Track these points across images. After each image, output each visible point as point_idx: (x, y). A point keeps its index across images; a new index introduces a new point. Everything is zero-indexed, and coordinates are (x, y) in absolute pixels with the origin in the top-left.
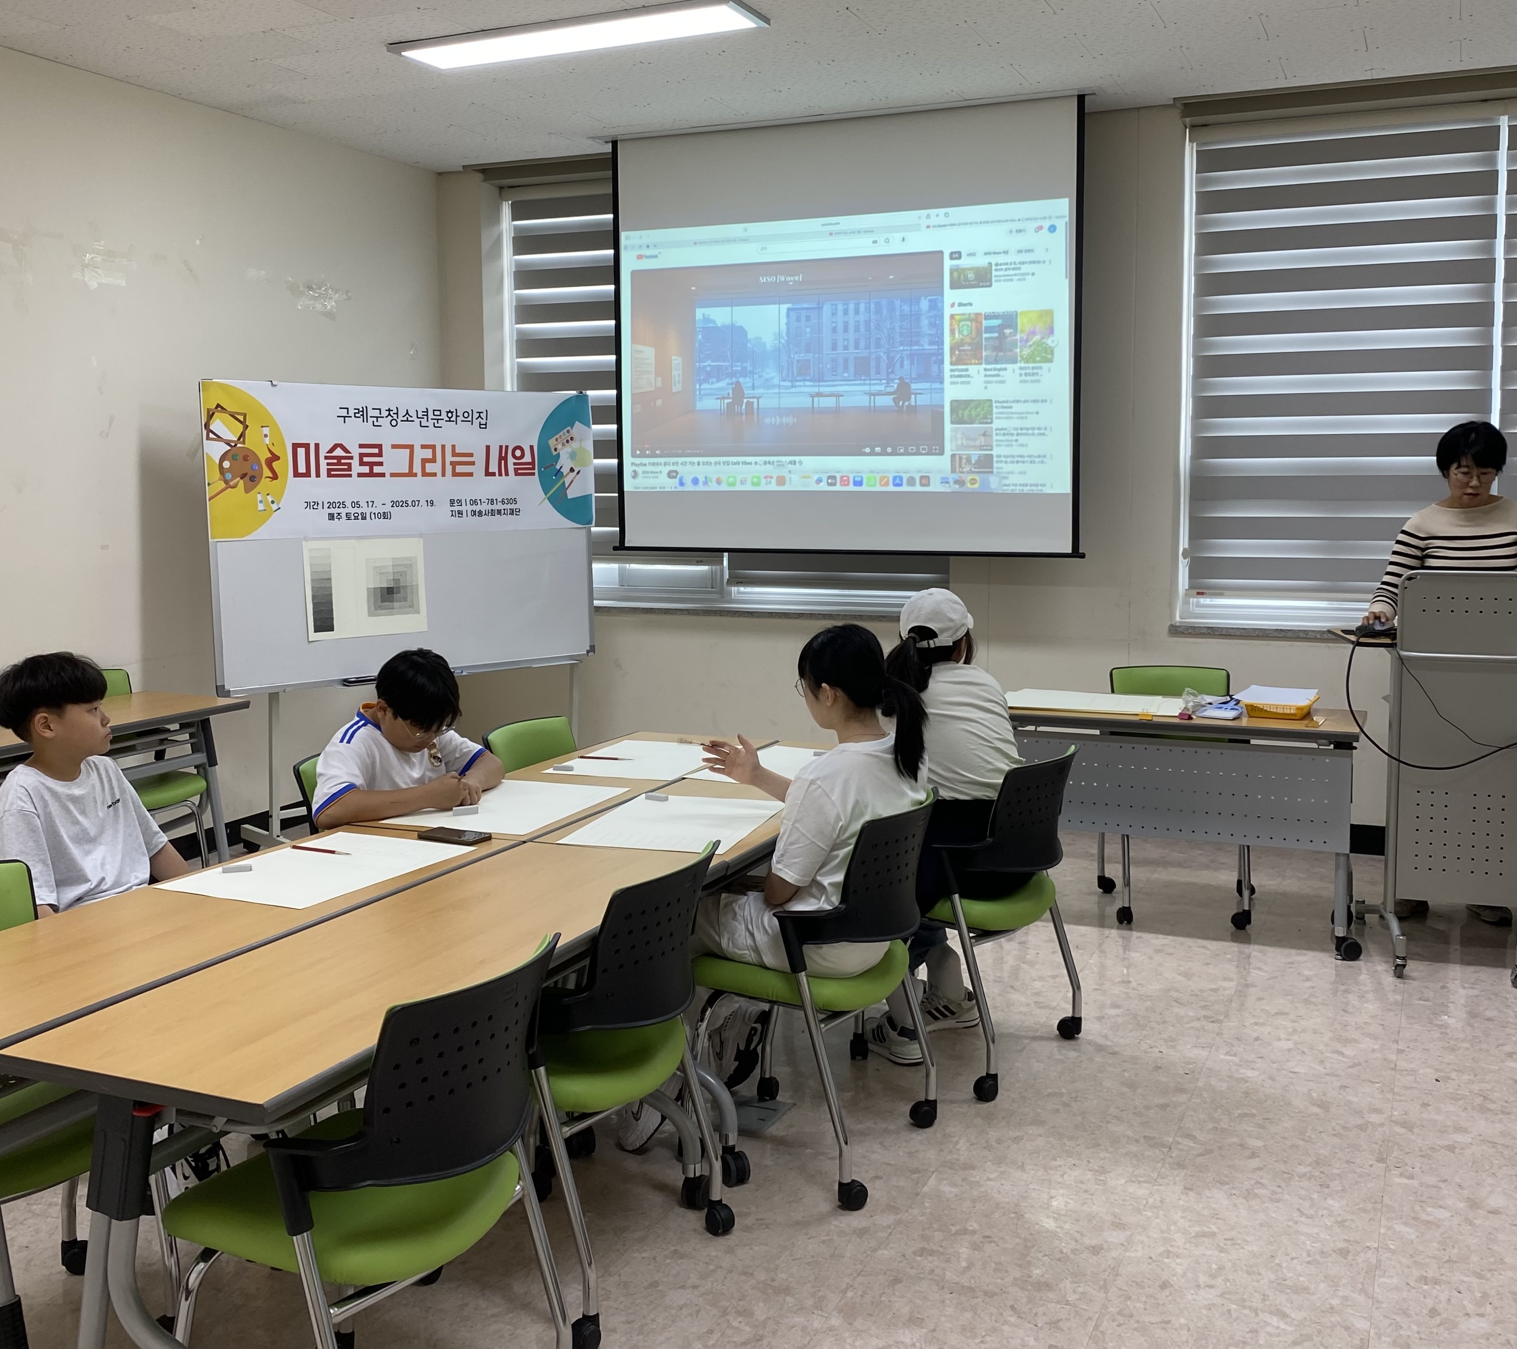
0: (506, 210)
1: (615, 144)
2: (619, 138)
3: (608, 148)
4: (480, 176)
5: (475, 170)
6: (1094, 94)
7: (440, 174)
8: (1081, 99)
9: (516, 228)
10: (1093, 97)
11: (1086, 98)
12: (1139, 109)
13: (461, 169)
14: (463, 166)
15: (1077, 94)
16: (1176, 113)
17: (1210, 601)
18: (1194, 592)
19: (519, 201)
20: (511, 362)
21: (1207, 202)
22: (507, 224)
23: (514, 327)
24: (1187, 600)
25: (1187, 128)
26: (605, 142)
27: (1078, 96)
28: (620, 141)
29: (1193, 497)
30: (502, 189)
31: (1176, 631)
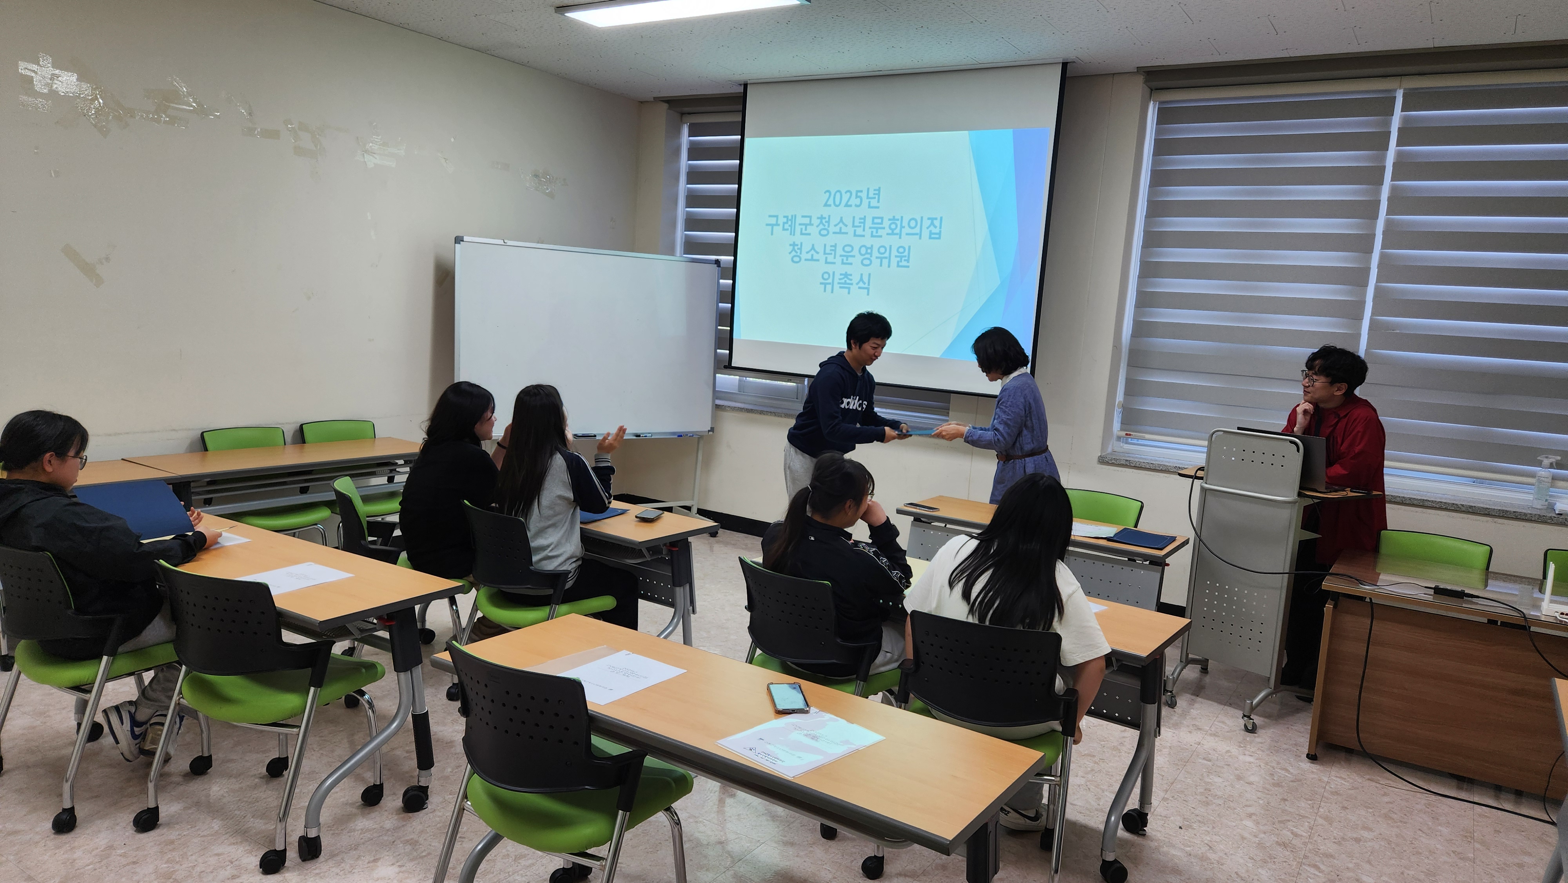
0: (685, 130)
1: (746, 86)
2: (749, 82)
3: (741, 89)
4: (666, 106)
5: (662, 101)
6: (1074, 62)
7: (641, 102)
8: (1065, 65)
9: (692, 143)
10: (1074, 64)
11: (1068, 65)
12: (1114, 74)
13: (653, 100)
14: (654, 98)
15: (1061, 61)
16: (1140, 79)
17: (1135, 441)
18: (1123, 433)
19: (694, 123)
20: (680, 233)
21: (1162, 147)
22: (685, 139)
23: (684, 210)
24: (1119, 438)
25: (1152, 90)
26: (740, 85)
27: (1063, 63)
28: (750, 84)
29: (1130, 365)
30: (682, 114)
31: (1103, 461)
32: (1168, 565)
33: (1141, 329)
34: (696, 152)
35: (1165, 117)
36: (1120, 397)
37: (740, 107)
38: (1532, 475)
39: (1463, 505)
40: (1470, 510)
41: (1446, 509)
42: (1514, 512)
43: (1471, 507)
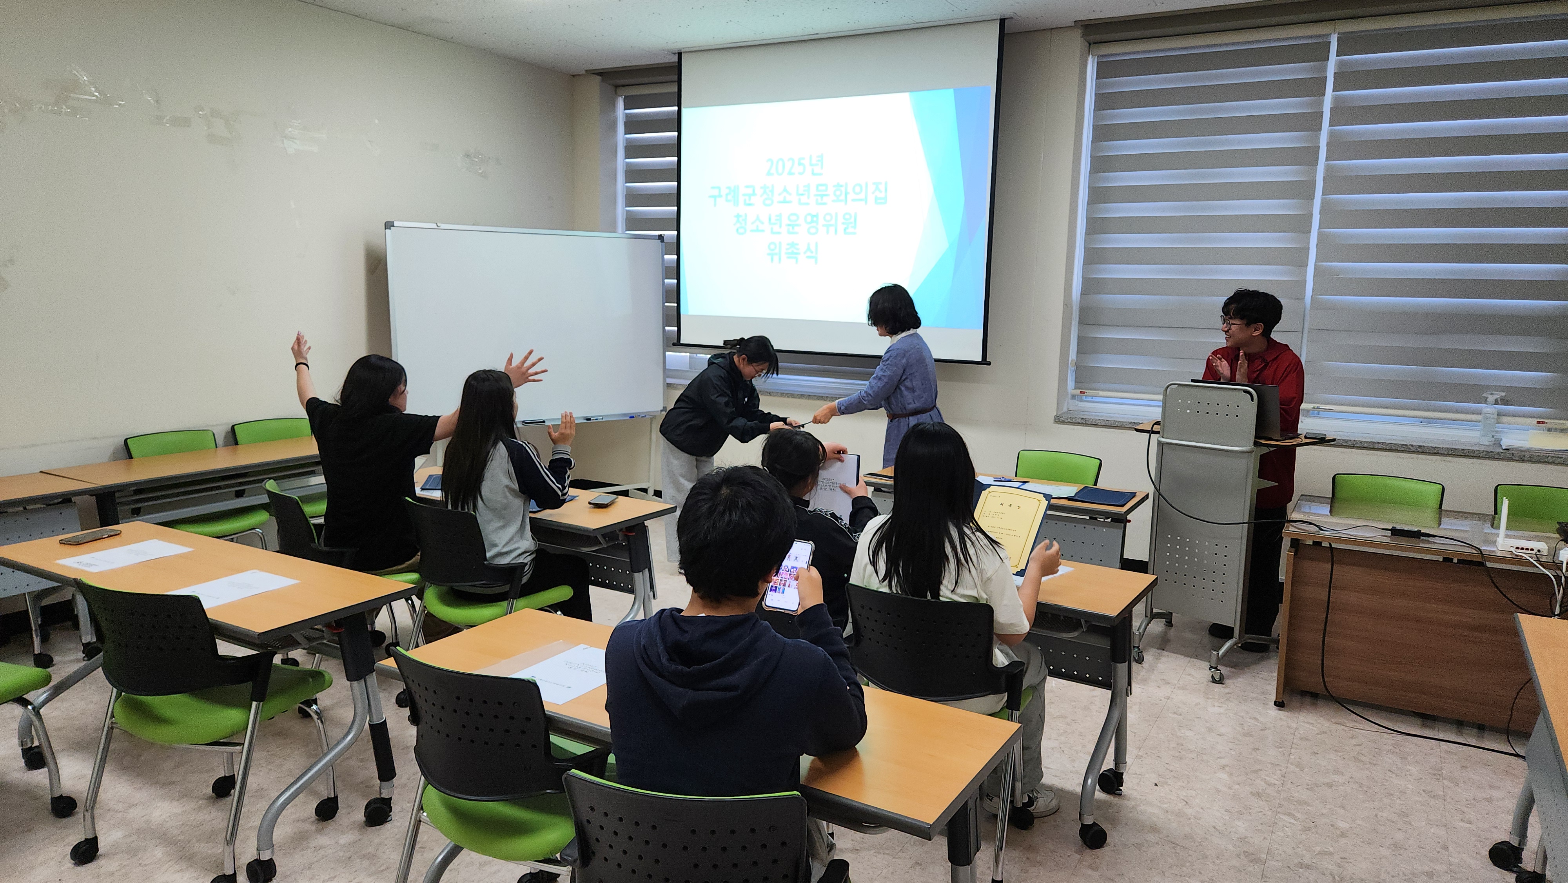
0: (620, 103)
1: (680, 54)
2: (683, 51)
3: (676, 59)
4: (598, 79)
5: (594, 73)
6: (1012, 18)
7: (573, 76)
8: (1002, 21)
9: (627, 116)
10: (1012, 20)
11: (1006, 21)
12: (1052, 29)
13: (585, 73)
14: (586, 71)
15: (999, 17)
16: (1078, 33)
17: (1090, 399)
18: (1078, 391)
19: (628, 96)
20: (621, 210)
21: (1104, 101)
22: (621, 112)
23: (624, 185)
24: (1073, 397)
25: (1090, 44)
26: (675, 54)
27: (1000, 19)
28: (684, 52)
29: (1081, 322)
30: (617, 87)
31: (1058, 420)
32: (1129, 521)
33: (1090, 286)
34: (632, 125)
35: (1105, 71)
36: (1073, 355)
37: (676, 78)
38: (1479, 413)
39: (1412, 446)
40: (1420, 450)
41: (1396, 451)
42: (1463, 450)
43: (1420, 447)
